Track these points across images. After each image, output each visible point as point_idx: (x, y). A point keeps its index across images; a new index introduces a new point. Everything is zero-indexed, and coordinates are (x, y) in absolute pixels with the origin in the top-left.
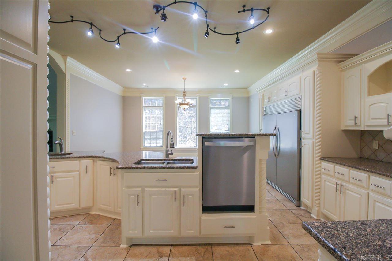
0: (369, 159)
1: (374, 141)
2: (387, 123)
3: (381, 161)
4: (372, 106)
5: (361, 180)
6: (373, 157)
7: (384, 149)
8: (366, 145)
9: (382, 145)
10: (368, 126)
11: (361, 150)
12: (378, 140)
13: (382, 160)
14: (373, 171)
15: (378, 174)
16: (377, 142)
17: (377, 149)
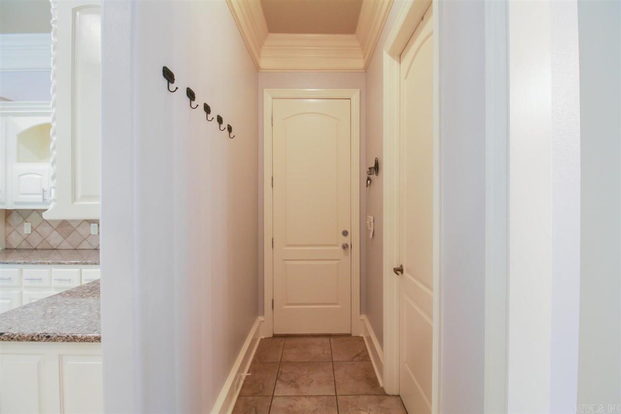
0: (18, 250)
1: (26, 224)
2: (41, 200)
3: (35, 249)
4: (22, 177)
5: (10, 279)
6: (24, 245)
7: (39, 233)
8: (13, 231)
9: (36, 228)
10: (16, 203)
11: (6, 237)
12: (30, 222)
13: (37, 247)
14: (26, 262)
15: (33, 264)
16: (29, 224)
17: (30, 233)
